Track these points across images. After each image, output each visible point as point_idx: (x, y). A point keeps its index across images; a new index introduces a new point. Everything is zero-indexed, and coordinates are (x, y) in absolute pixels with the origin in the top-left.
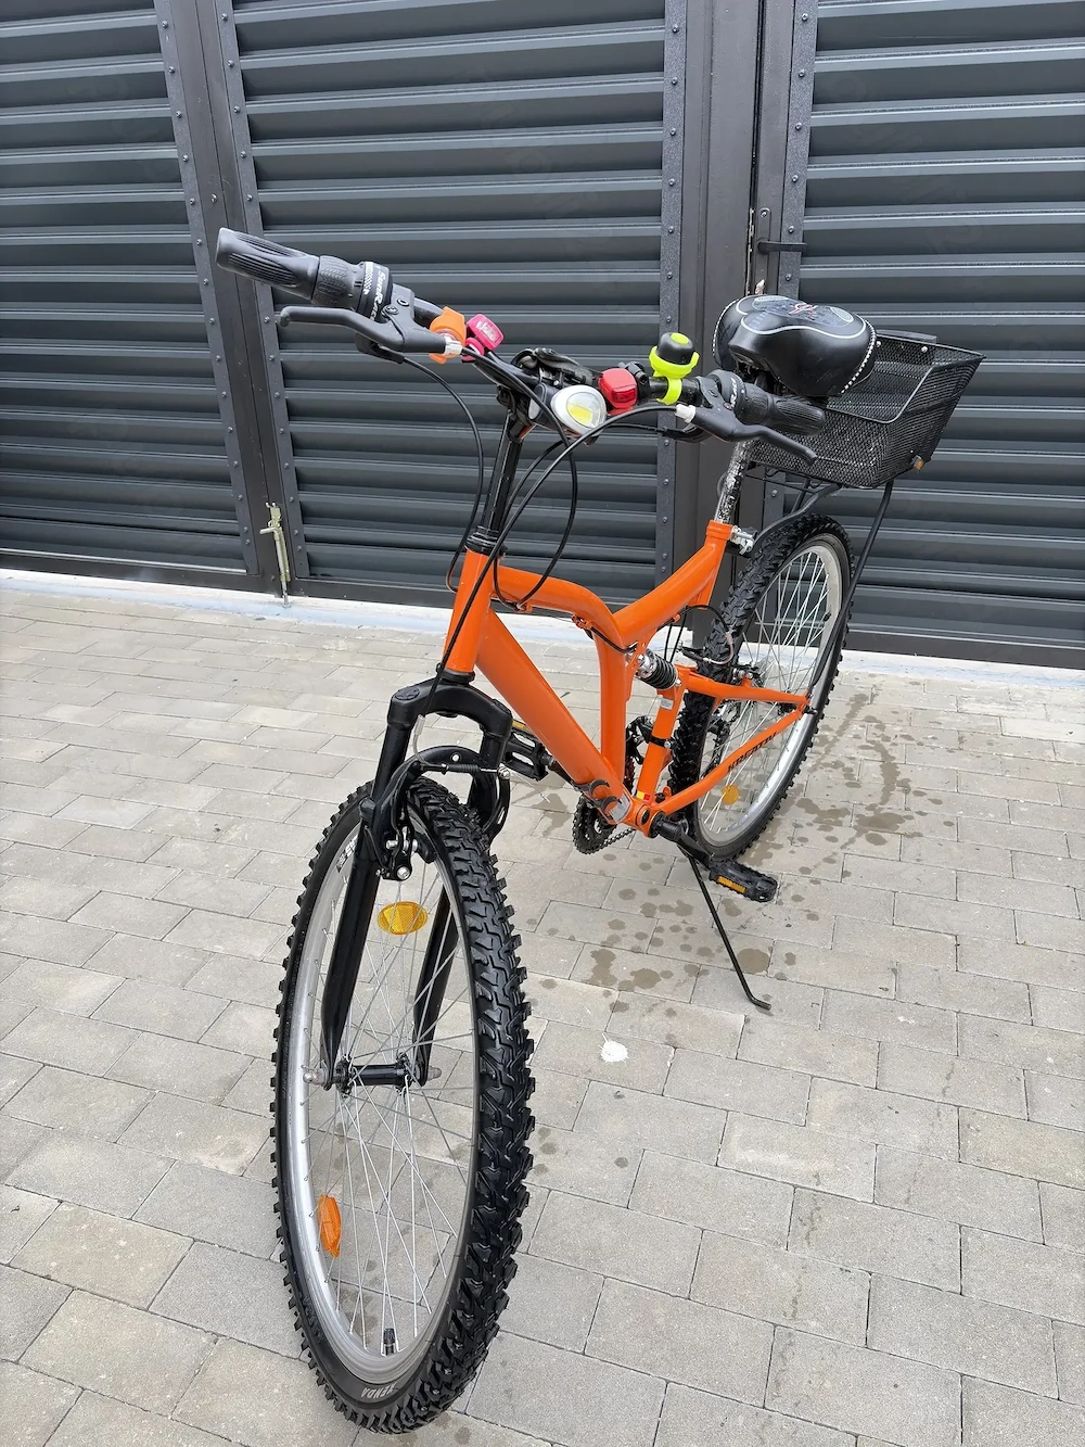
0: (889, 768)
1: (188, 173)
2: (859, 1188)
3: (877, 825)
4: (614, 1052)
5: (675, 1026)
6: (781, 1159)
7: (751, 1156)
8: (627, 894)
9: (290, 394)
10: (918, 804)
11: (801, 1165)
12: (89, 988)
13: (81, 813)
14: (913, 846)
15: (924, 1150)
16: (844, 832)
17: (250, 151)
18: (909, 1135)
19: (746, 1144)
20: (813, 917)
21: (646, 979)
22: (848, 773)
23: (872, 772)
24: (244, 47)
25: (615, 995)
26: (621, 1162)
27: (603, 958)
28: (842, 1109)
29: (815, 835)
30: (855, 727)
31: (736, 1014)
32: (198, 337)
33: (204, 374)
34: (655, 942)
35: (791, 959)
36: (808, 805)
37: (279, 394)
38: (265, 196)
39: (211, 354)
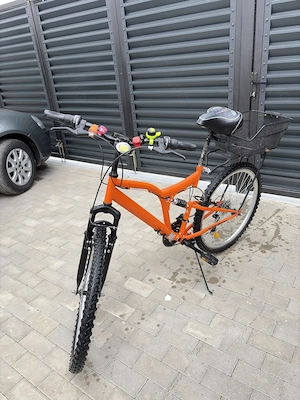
0: (277, 231)
1: (116, 68)
2: (215, 344)
3: (266, 247)
4: (168, 298)
5: (186, 294)
6: (198, 332)
7: (191, 330)
8: (188, 258)
9: (138, 121)
10: (281, 243)
11: (203, 335)
12: (59, 264)
13: (72, 223)
14: (273, 255)
15: (239, 338)
16: (254, 249)
17: (129, 62)
18: (235, 333)
19: (191, 327)
20: (235, 271)
21: (184, 281)
22: (265, 232)
23: (271, 232)
24: (128, 37)
25: (175, 284)
26: (158, 325)
27: (175, 274)
28: (221, 323)
29: (247, 248)
30: (273, 218)
31: (203, 293)
32: (117, 107)
33: (118, 116)
34: (190, 272)
35: (224, 281)
36: (248, 240)
37: (135, 121)
38: (133, 73)
39: (119, 111)
